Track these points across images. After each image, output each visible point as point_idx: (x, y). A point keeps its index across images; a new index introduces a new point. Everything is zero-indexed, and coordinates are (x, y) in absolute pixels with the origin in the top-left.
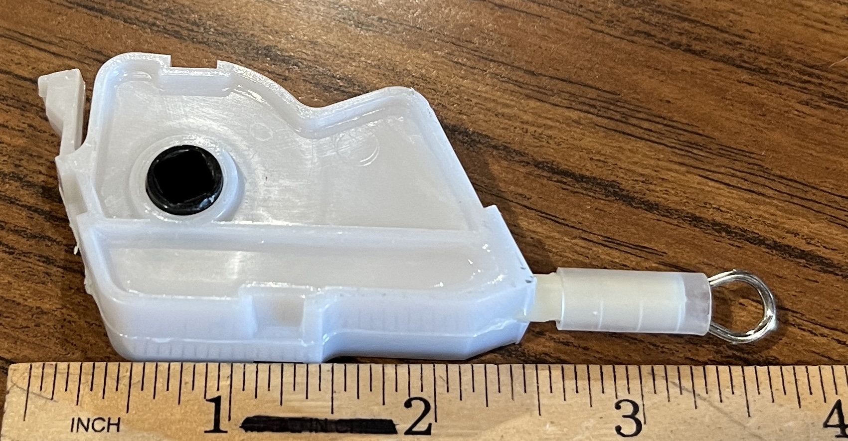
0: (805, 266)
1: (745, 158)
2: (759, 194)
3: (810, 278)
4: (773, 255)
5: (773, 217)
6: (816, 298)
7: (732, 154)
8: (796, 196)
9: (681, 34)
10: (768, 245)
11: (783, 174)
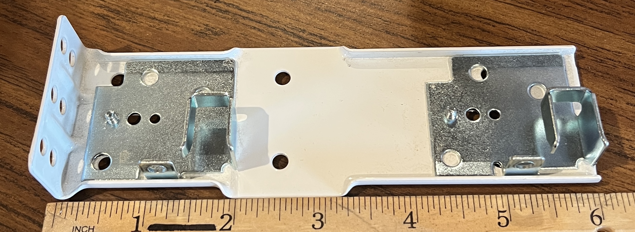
0: (25, 118)
1: (22, 71)
2: (20, 86)
3: (24, 123)
4: (14, 113)
5: (21, 97)
6: (23, 131)
7: (17, 69)
8: (35, 88)
9: (20, 16)
10: (14, 108)
11: (35, 79)
